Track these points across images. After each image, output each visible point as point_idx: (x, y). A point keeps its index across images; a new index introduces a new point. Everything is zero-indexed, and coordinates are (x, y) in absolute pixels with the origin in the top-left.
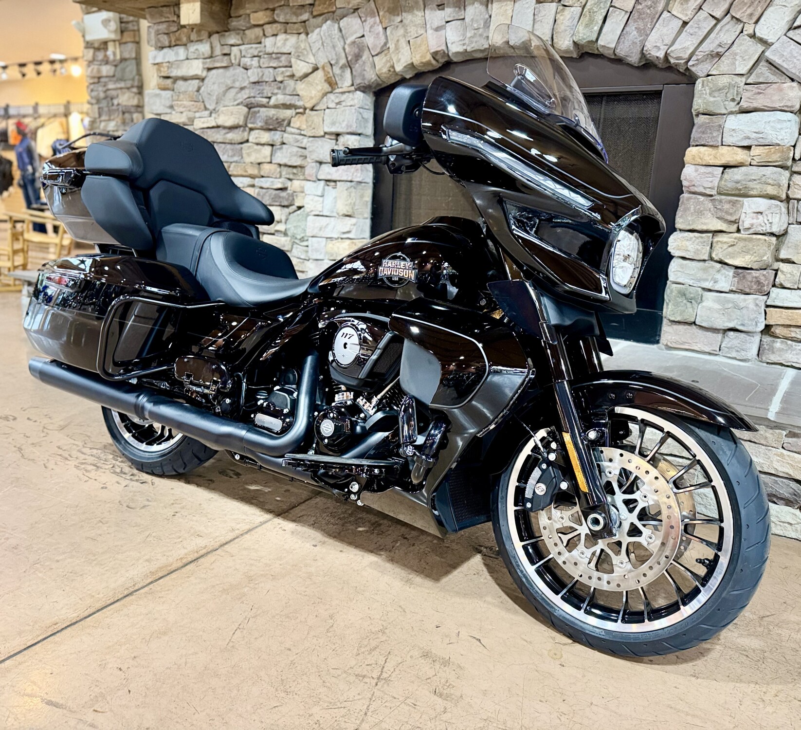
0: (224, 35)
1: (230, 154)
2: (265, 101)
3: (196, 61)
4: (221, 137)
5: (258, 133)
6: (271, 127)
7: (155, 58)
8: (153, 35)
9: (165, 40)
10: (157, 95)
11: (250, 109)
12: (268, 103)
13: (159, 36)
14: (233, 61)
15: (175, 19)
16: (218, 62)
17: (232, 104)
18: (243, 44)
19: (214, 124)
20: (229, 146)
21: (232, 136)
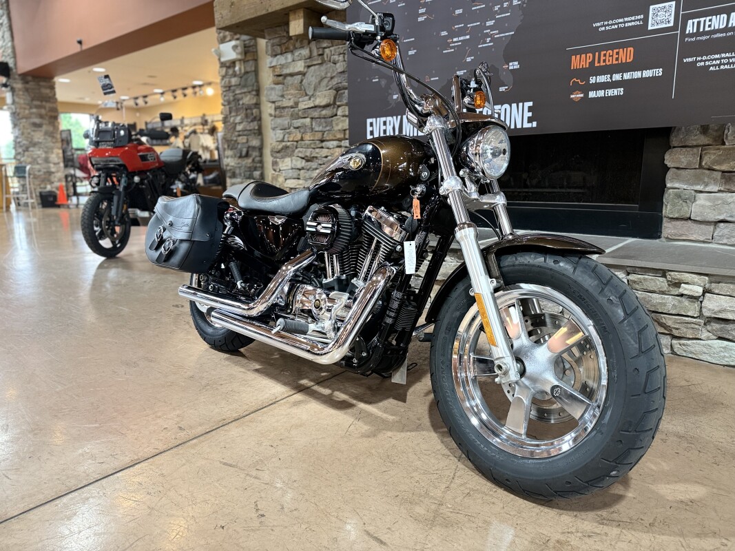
0: (319, 41)
1: (324, 125)
3: (300, 62)
4: (319, 113)
5: (344, 108)
7: (271, 63)
8: (269, 47)
9: (278, 49)
10: (272, 89)
11: (337, 92)
13: (274, 47)
14: (326, 59)
15: (285, 34)
16: (315, 60)
17: (325, 89)
18: (333, 46)
19: (312, 105)
20: (323, 120)
21: (324, 112)
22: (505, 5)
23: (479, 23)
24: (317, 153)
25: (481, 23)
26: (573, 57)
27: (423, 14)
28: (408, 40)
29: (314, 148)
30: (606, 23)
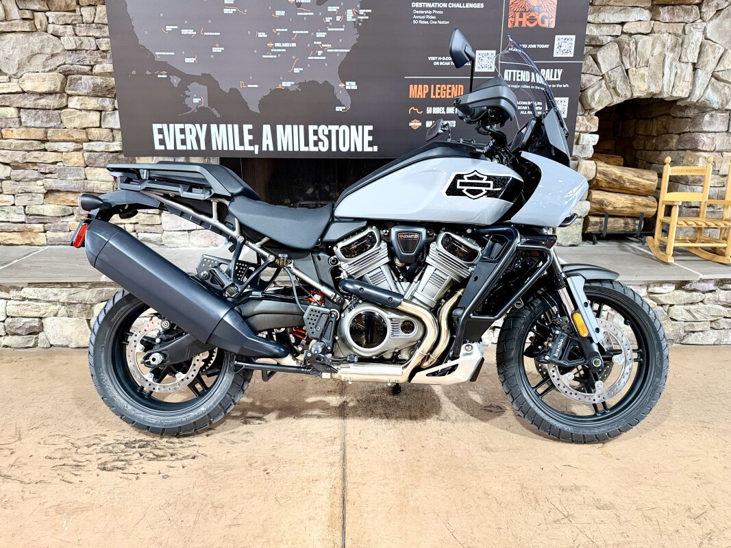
2: (88, 68)
4: (31, 102)
5: (82, 100)
6: (99, 94)
11: (66, 76)
12: (91, 70)
14: (38, 28)
16: (18, 26)
17: (42, 70)
18: (50, 11)
19: (20, 90)
20: (41, 112)
21: (43, 102)
22: (338, 18)
23: (307, 32)
24: (37, 158)
25: (309, 33)
26: (411, 86)
27: (229, 6)
28: (211, 34)
29: (28, 151)
30: (440, 58)
